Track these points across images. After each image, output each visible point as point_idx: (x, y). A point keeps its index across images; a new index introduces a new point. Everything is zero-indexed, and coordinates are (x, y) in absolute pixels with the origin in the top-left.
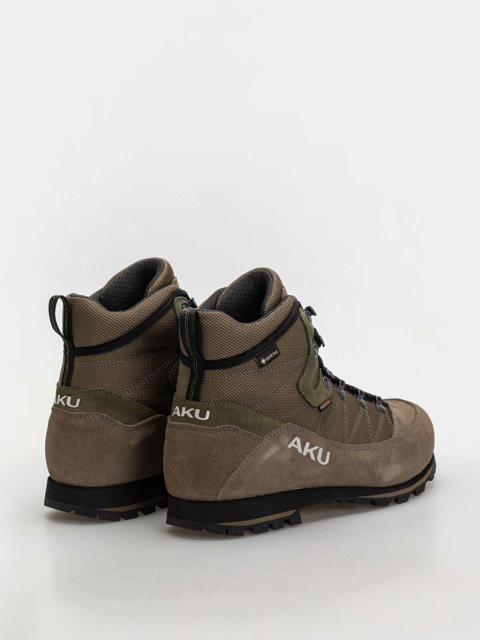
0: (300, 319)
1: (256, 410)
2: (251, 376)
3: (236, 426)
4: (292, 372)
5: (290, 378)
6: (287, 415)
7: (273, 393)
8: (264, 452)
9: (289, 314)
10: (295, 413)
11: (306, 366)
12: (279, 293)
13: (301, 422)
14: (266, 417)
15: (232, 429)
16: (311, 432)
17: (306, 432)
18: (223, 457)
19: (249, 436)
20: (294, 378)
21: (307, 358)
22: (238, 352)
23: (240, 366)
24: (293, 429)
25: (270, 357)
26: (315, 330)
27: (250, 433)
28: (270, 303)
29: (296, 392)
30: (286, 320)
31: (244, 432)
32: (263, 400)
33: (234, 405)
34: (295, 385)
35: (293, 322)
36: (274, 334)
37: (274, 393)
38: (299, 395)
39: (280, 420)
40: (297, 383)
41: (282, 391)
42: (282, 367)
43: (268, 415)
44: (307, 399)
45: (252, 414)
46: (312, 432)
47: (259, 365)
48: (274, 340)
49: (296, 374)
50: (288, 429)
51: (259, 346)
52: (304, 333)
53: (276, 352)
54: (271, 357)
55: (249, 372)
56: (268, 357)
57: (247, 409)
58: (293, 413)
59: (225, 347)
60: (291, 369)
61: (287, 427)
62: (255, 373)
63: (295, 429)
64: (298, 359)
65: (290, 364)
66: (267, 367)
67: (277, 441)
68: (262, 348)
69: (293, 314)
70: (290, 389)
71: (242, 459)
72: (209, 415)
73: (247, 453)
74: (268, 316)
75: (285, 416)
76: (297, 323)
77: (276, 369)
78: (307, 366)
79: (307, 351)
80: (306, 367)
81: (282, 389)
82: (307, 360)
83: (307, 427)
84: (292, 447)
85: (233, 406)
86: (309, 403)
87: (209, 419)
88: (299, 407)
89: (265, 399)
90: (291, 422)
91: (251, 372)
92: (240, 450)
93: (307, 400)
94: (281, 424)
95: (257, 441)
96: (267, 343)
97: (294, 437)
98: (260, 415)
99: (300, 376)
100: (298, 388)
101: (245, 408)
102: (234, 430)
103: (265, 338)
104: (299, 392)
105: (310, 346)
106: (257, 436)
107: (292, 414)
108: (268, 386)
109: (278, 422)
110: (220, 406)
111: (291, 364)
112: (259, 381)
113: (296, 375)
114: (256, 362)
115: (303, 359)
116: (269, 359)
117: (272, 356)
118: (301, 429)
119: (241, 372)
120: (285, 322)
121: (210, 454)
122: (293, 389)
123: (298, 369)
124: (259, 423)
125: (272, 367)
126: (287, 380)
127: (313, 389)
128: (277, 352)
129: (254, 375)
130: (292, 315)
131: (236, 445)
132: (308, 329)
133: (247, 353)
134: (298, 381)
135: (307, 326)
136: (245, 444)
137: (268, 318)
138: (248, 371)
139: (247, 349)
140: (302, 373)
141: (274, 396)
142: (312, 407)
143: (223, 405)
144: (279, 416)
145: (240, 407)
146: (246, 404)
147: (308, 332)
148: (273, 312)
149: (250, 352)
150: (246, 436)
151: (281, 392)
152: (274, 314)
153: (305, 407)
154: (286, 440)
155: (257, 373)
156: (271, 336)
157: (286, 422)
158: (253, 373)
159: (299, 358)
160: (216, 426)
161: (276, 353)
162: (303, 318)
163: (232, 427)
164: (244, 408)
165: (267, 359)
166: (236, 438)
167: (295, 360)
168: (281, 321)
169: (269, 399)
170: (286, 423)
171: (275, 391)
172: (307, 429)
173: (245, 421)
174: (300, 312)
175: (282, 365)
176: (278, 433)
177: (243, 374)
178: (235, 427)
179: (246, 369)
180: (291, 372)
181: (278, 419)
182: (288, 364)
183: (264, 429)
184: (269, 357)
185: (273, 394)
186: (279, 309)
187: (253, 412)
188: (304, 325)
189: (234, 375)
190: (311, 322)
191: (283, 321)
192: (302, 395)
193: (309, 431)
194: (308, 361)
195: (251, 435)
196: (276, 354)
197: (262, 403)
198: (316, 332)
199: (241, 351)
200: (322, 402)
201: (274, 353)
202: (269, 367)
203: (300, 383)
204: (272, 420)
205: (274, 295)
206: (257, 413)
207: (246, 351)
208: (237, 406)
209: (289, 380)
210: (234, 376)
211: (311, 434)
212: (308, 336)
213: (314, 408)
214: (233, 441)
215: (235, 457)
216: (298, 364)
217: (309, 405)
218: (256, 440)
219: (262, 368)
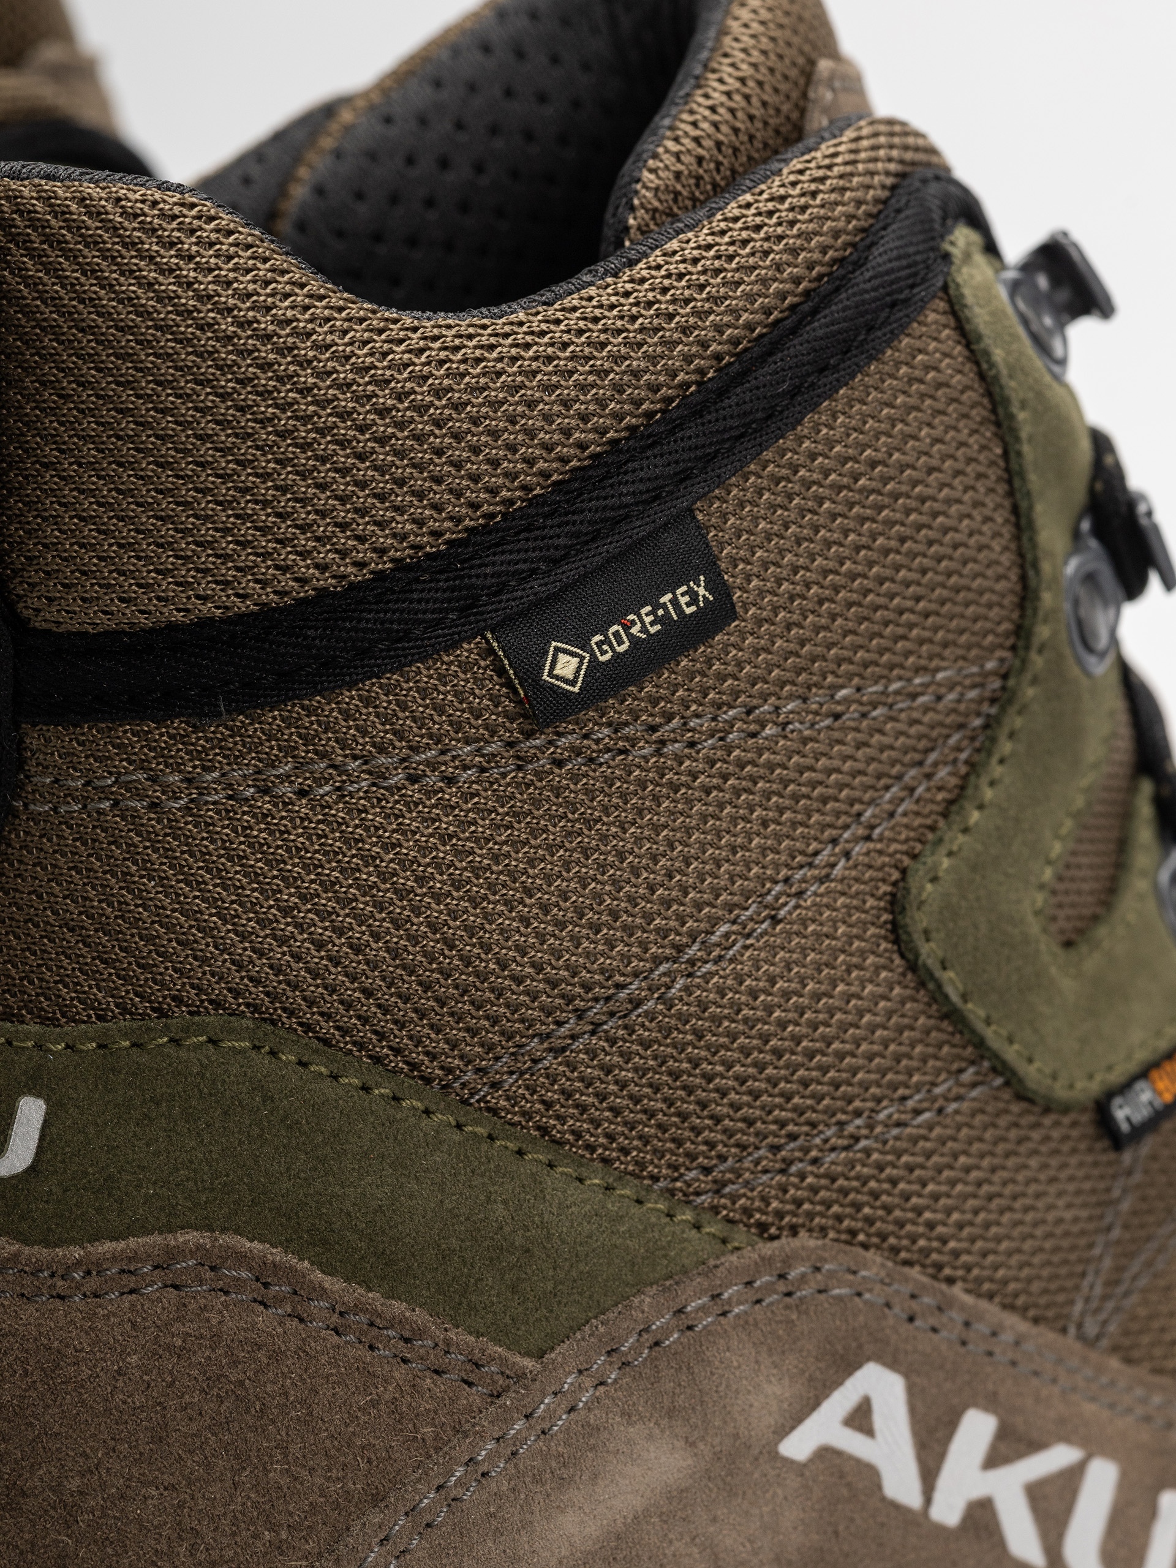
0: (943, 319)
1: (494, 1111)
2: (451, 795)
3: (286, 1245)
4: (847, 785)
5: (834, 841)
6: (789, 1162)
7: (657, 961)
8: (539, 1498)
9: (840, 261)
10: (867, 1152)
11: (993, 740)
12: (776, 90)
13: (922, 1235)
14: (581, 1180)
15: (245, 1274)
16: (1014, 1324)
17: (967, 1324)
18: (142, 1527)
19: (407, 1340)
20: (868, 838)
21: (1005, 677)
22: (323, 568)
23: (349, 697)
24: (840, 1299)
25: (635, 630)
26: (1101, 443)
27: (419, 1316)
28: (677, 156)
29: (884, 967)
30: (806, 307)
31: (358, 1308)
32: (559, 1024)
33: (273, 1053)
34: (871, 902)
35: (870, 329)
36: (680, 427)
37: (667, 959)
38: (908, 992)
39: (715, 1209)
40: (895, 884)
41: (746, 947)
42: (754, 735)
43: (606, 1161)
44: (989, 1033)
45: (445, 1148)
46: (1023, 1326)
47: (520, 702)
48: (684, 477)
49: (888, 807)
50: (789, 1294)
51: (528, 529)
52: (983, 448)
53: (690, 592)
54: (644, 629)
55: (428, 763)
56: (615, 628)
57: (395, 1098)
58: (846, 1148)
59: (207, 518)
60: (845, 758)
61: (782, 1276)
62: (483, 770)
63: (859, 1294)
64: (918, 670)
65: (837, 716)
66: (609, 724)
67: (681, 1401)
68: (556, 542)
69: (878, 258)
70: (818, 935)
71: (320, 1555)
72: (36, 1136)
73: (377, 1499)
74: (641, 265)
75: (765, 1171)
76: (918, 344)
77: (692, 744)
78: (1006, 747)
79: (1004, 613)
80: (990, 754)
81: (748, 936)
82: (1004, 688)
83: (979, 1281)
84: (826, 1454)
85: (262, 1062)
86: (1000, 1067)
87: (32, 1169)
88: (904, 1099)
89: (580, 1014)
90: (823, 1230)
91: (447, 758)
92: (312, 1470)
93: (980, 1043)
94: (724, 1241)
95: (475, 1396)
96: (610, 502)
97: (848, 1366)
98: (520, 1153)
99: (932, 828)
100: (897, 934)
101: (378, 1085)
102: (266, 1285)
103: (594, 456)
104: (913, 965)
105: (1035, 565)
106: (483, 1351)
107: (833, 1163)
108: (609, 893)
109: (698, 1227)
110: (144, 1059)
111: (839, 708)
112: (526, 843)
113: (892, 815)
114: (501, 672)
115: (968, 682)
116: (621, 649)
117: (648, 620)
118: (913, 1296)
119: (355, 758)
120: (794, 331)
121: (24, 1494)
122: (850, 939)
123: (920, 763)
124: (507, 1229)
125: (653, 729)
126: (803, 853)
127: (1047, 947)
128: (702, 591)
129: (477, 794)
130: (868, 275)
131: (273, 1422)
132: (1022, 416)
133: (417, 580)
134: (904, 871)
135: (1013, 387)
136: (363, 1418)
137: (632, 281)
138: (415, 749)
139: (417, 547)
140: (951, 807)
141: (669, 988)
142: (1031, 1101)
143: (169, 1050)
144: (707, 1170)
145: (335, 1077)
146: (397, 1051)
147: (1018, 439)
148: (690, 235)
149: (441, 572)
150: (372, 1348)
151: (731, 961)
152: (699, 247)
153: (959, 1098)
154: (769, 1389)
155: (504, 775)
156: (652, 446)
157: (780, 1228)
158: (465, 768)
159: (925, 669)
160: (96, 1238)
161: (694, 601)
162: (980, 317)
163: (241, 1258)
164: (366, 1089)
165: (599, 644)
166: (276, 1356)
167: (890, 681)
168: (759, 317)
169: (612, 1014)
170: (773, 1238)
171: (680, 949)
172: (969, 1299)
173: (375, 1203)
174: (947, 257)
175: (749, 712)
176: (690, 1328)
177: (370, 773)
178: (276, 1254)
179: (399, 735)
180: (841, 786)
181: (698, 1194)
182: (816, 713)
183: (550, 1286)
184: (626, 628)
185: (652, 971)
186: (748, 205)
187: (459, 1126)
188: (982, 376)
189: (286, 778)
190: (1062, 362)
191: (777, 322)
192: (938, 996)
193: (991, 1310)
194: (1010, 701)
195: (421, 1333)
196: (689, 610)
197: (550, 1050)
198: (1109, 460)
199: (361, 565)
200: (1132, 1067)
201: (675, 602)
202: (627, 724)
203: (922, 888)
204: (639, 1202)
205: (724, 99)
206: (491, 1137)
207: (409, 568)
208: (301, 1063)
209: (816, 853)
210: (286, 789)
211: (1007, 1337)
212: (1022, 474)
213: (1047, 1110)
214: (241, 1383)
215: (256, 1536)
216: (915, 715)
217: (1007, 1084)
218: (470, 1384)
219: (559, 735)
